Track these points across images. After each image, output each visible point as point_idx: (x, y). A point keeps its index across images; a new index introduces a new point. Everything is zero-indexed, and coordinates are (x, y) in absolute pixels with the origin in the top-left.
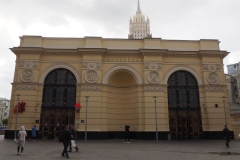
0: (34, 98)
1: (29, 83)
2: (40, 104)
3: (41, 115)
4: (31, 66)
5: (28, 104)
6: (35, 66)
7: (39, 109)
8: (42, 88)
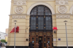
0: (24, 24)
1: (21, 14)
2: (29, 28)
3: (30, 36)
4: (21, 4)
5: (20, 28)
6: (24, 4)
7: (28, 32)
8: (29, 18)
